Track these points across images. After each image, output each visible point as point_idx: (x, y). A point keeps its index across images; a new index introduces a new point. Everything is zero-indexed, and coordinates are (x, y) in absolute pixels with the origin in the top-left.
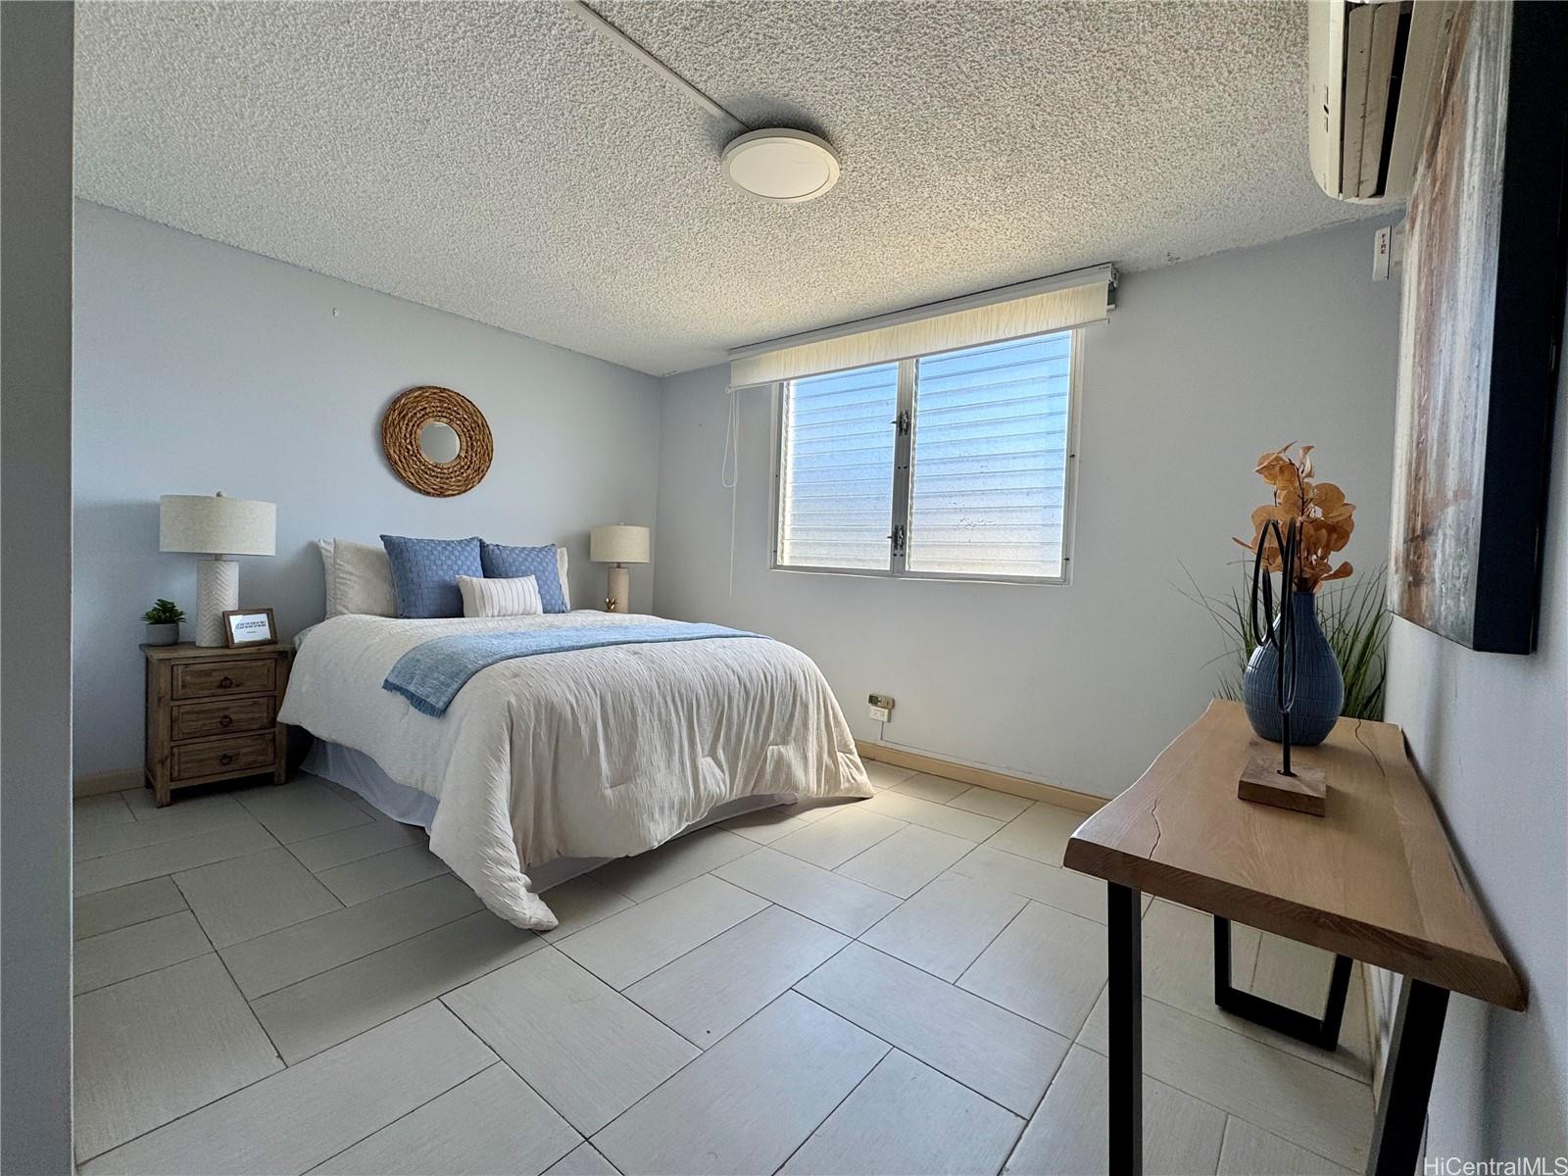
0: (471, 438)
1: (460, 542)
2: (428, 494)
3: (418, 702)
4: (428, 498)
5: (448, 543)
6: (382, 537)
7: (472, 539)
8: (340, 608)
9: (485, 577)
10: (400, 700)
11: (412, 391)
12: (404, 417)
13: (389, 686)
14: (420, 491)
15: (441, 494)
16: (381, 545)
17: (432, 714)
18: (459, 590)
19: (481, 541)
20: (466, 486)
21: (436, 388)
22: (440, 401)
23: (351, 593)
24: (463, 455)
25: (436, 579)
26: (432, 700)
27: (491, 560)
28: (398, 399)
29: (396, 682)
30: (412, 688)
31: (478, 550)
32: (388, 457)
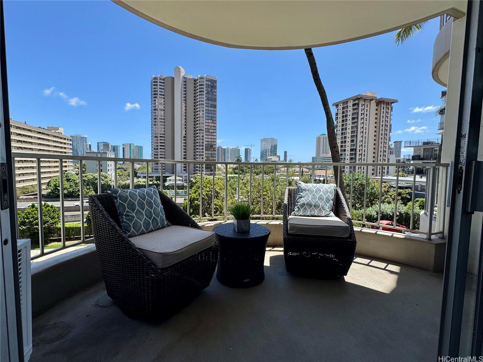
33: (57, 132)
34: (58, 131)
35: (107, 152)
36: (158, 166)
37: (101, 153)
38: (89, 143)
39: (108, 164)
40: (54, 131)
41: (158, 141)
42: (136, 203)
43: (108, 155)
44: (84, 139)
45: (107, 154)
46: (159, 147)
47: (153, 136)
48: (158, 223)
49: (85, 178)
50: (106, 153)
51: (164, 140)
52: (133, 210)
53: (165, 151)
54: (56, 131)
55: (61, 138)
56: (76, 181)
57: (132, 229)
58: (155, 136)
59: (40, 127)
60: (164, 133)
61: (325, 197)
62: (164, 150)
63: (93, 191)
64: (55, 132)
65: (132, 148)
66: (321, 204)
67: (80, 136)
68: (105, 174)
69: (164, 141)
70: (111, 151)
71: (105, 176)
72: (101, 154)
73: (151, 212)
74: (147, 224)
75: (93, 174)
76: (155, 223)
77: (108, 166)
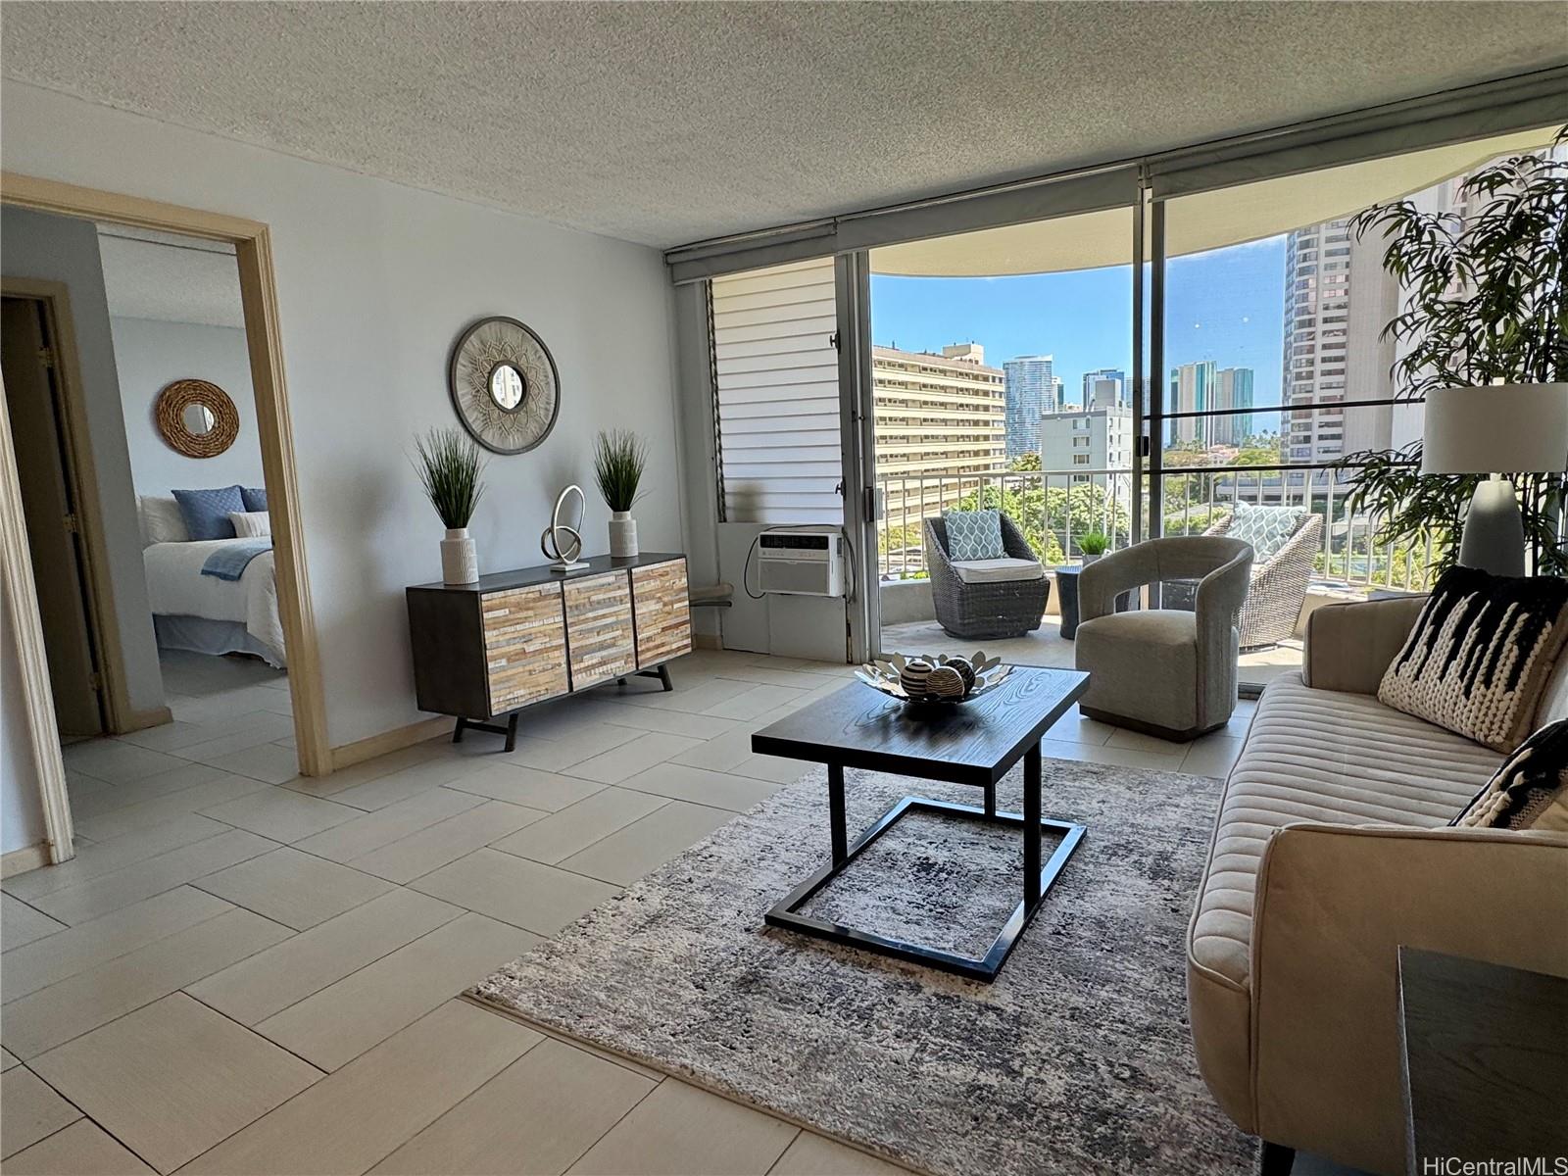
0: (220, 412)
1: (226, 489)
2: (195, 457)
3: (225, 577)
4: (196, 460)
5: (218, 491)
6: (173, 492)
7: (235, 487)
8: (152, 539)
9: (248, 511)
10: (212, 578)
11: (173, 385)
12: (170, 405)
13: (204, 572)
14: (189, 456)
15: (205, 456)
16: (173, 497)
17: (232, 580)
18: (231, 523)
19: (241, 488)
20: (223, 448)
21: (189, 380)
22: (194, 389)
23: (158, 530)
24: (217, 425)
25: (214, 515)
26: (232, 574)
27: (250, 500)
28: (164, 393)
29: (210, 569)
30: (218, 570)
31: (240, 494)
32: (164, 434)
33: (966, 361)
34: (967, 357)
35: (1108, 407)
36: (1310, 449)
37: (1090, 413)
38: (1059, 382)
39: (1111, 454)
40: (959, 358)
41: (1312, 342)
42: (965, 527)
43: (1111, 419)
44: (1041, 369)
45: (1108, 418)
46: (1319, 367)
47: (1291, 322)
48: (988, 552)
49: (1038, 504)
50: (1105, 413)
51: (1344, 334)
52: (961, 534)
53: (1345, 382)
54: (964, 358)
55: (976, 377)
56: (1010, 513)
57: (958, 553)
58: (1300, 321)
59: (925, 353)
60: (1346, 299)
61: (1266, 530)
62: (1340, 378)
63: (1057, 548)
64: (961, 360)
65: (1208, 379)
66: (1255, 542)
67: (1031, 360)
68: (1099, 489)
69: (1341, 339)
70: (1121, 405)
71: (1099, 495)
72: (1088, 420)
73: (981, 538)
74: (975, 551)
75: (1061, 491)
76: (984, 551)
77: (1110, 461)
